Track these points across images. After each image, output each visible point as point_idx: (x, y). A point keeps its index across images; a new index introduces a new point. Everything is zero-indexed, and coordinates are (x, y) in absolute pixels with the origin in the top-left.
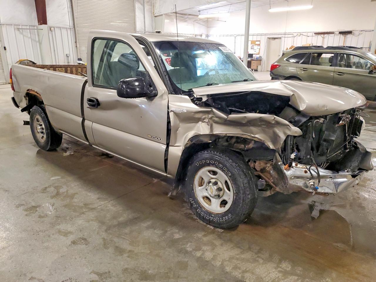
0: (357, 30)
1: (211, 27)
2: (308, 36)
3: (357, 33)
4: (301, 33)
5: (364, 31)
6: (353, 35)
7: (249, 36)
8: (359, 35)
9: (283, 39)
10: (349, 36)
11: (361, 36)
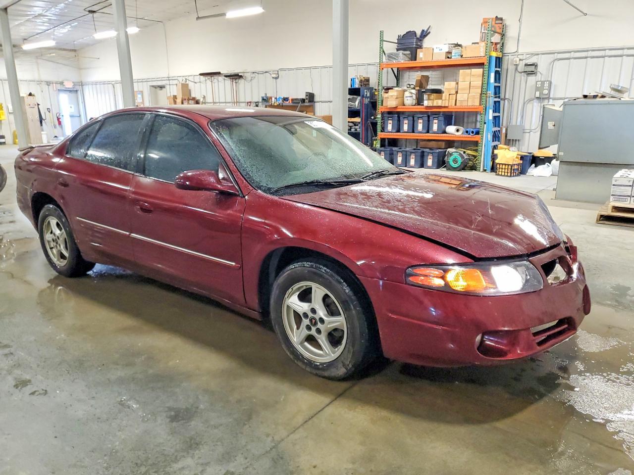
0: (248, 71)
1: (88, 68)
2: (196, 83)
3: (248, 76)
4: (187, 78)
5: (256, 72)
6: (245, 80)
7: (134, 83)
8: (251, 80)
9: (168, 87)
10: (241, 81)
11: (255, 81)
